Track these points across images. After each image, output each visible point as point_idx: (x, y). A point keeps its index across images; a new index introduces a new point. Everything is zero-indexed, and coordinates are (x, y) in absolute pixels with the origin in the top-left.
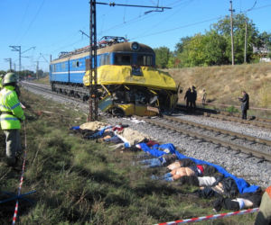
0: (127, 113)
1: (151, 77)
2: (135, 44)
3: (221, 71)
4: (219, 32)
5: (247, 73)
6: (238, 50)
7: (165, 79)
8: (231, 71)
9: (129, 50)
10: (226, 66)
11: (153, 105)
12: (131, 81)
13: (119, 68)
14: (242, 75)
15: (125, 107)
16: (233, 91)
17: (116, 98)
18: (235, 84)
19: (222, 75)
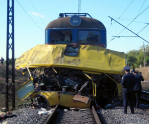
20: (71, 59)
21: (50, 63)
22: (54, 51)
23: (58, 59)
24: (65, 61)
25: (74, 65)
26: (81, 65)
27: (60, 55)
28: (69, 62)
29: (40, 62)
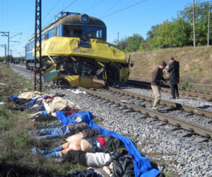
0: (73, 85)
1: (99, 49)
2: (85, 16)
3: (183, 52)
4: (186, 19)
5: (207, 53)
6: (202, 34)
7: (114, 52)
8: (191, 52)
9: (78, 22)
10: (188, 48)
11: (100, 77)
12: (78, 53)
13: (67, 40)
14: (202, 55)
15: (70, 78)
16: (192, 70)
17: (62, 70)
18: (194, 63)
19: (183, 55)
20: (86, 49)
21: (69, 52)
22: (71, 42)
23: (75, 50)
24: (81, 51)
25: (89, 55)
26: (94, 55)
27: (77, 46)
28: (84, 52)
29: (59, 51)
